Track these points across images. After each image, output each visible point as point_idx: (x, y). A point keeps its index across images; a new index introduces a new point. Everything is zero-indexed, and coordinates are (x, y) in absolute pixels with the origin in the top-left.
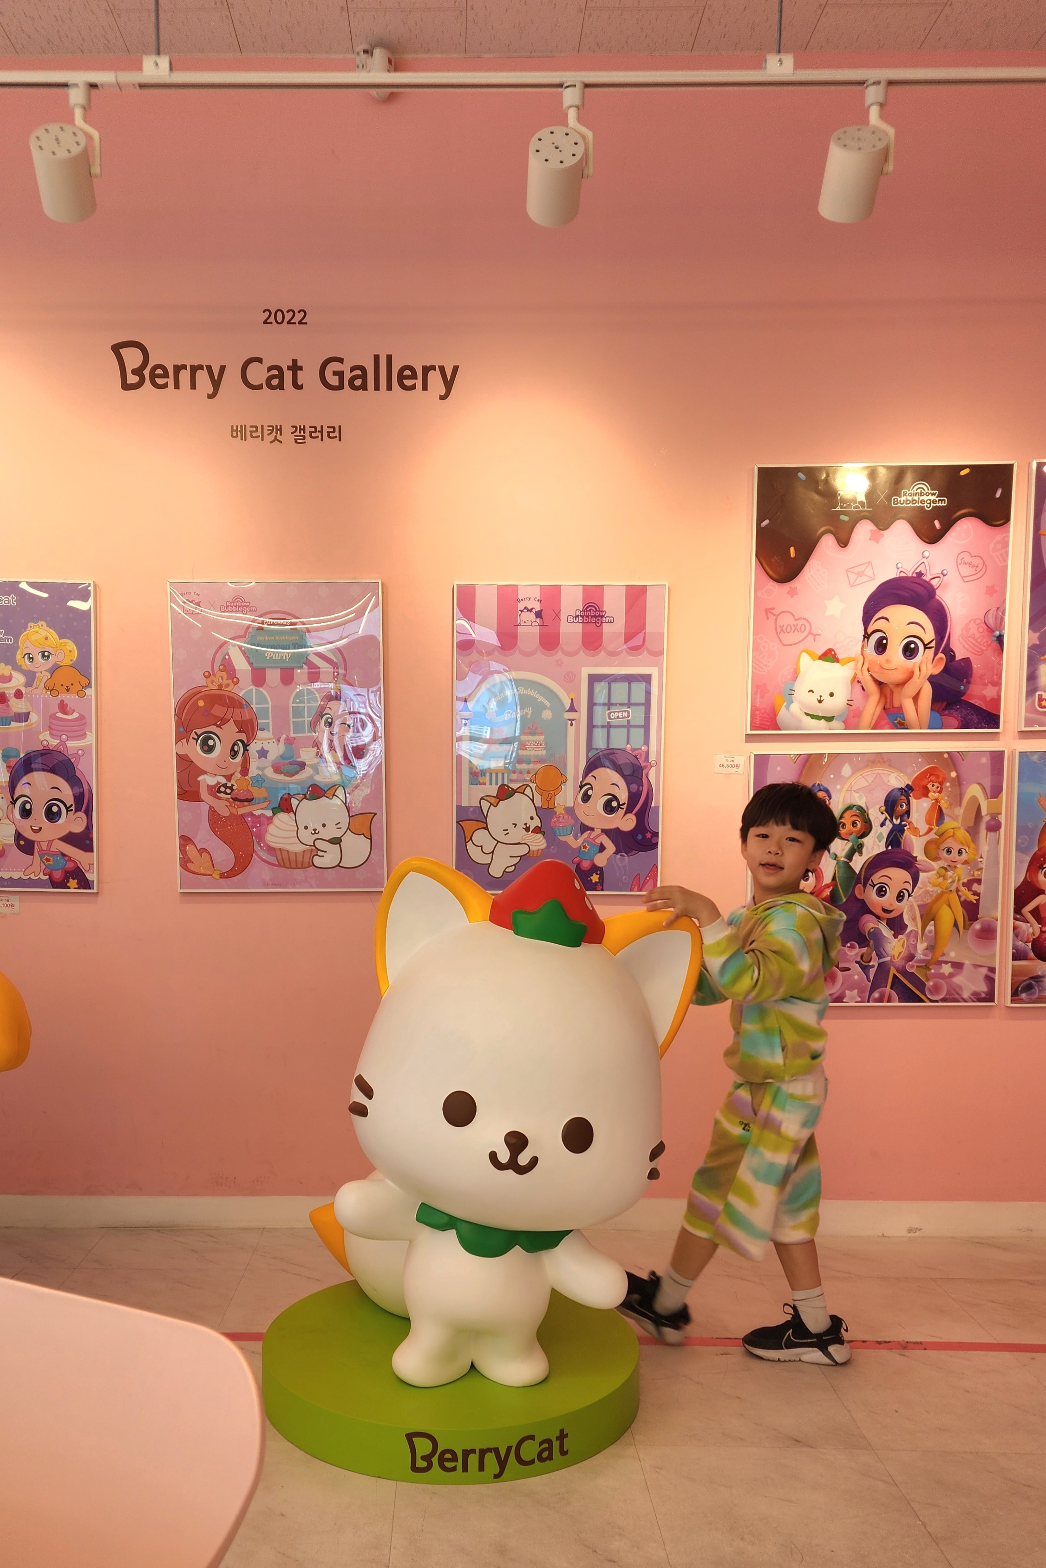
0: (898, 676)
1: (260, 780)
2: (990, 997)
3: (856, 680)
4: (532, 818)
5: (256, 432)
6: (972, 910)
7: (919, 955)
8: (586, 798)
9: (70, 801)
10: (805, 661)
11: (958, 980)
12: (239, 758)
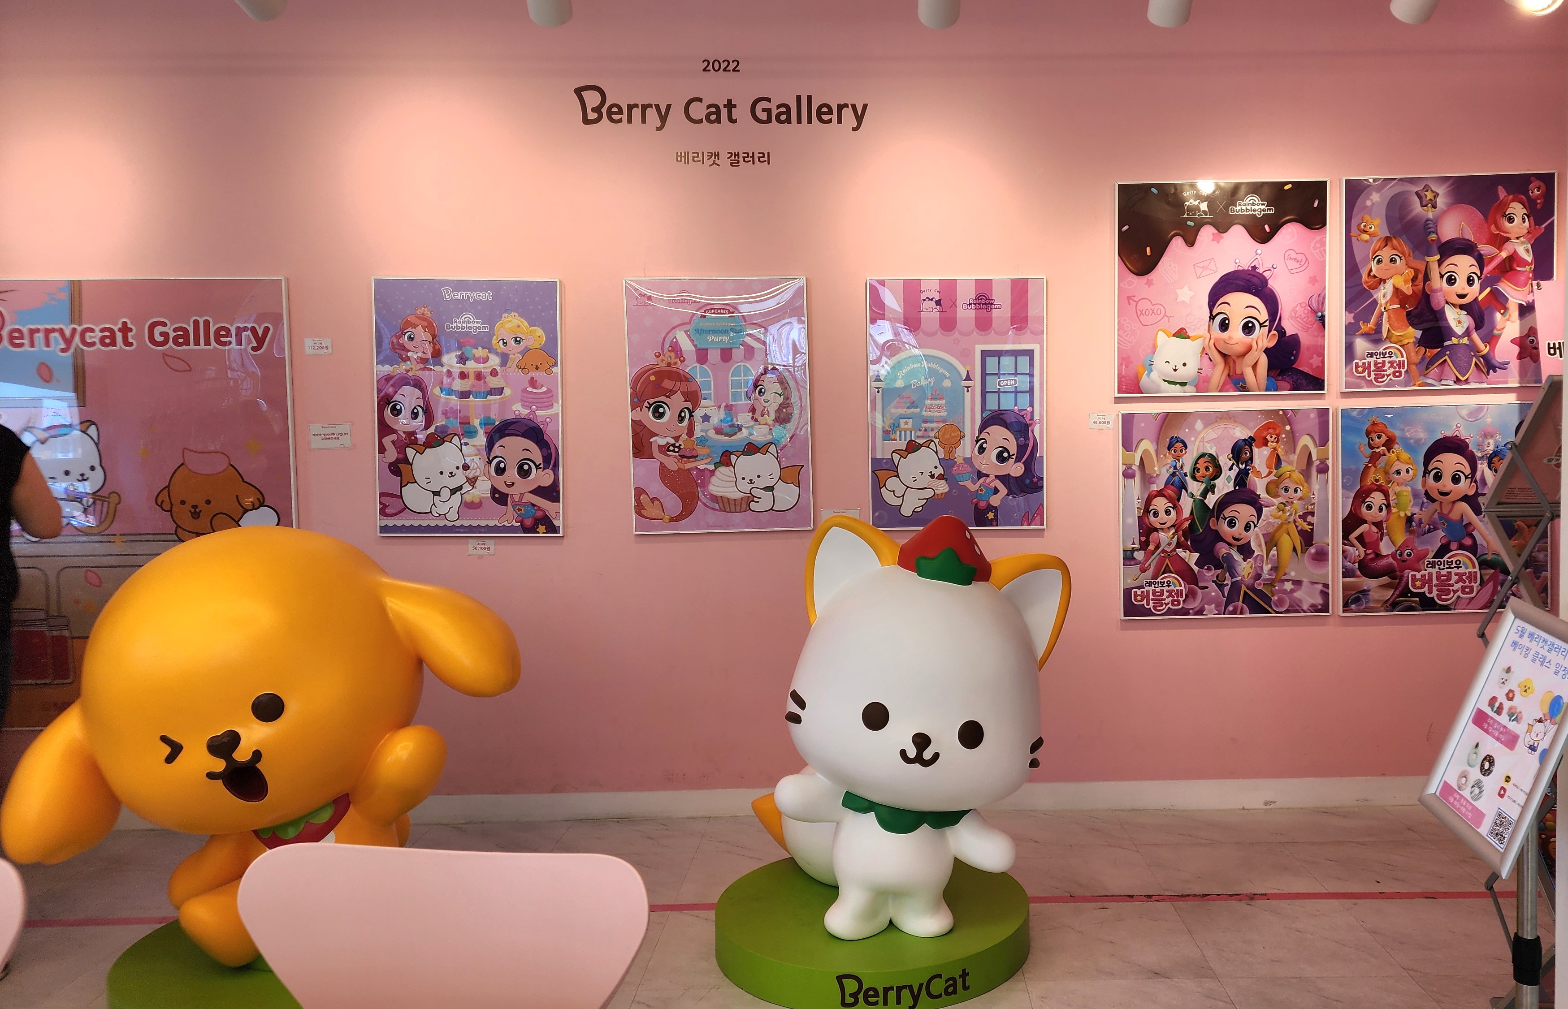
0: (1240, 349)
1: (703, 441)
2: (1325, 608)
3: (1204, 352)
4: (936, 467)
5: (698, 158)
6: (1307, 538)
7: (1265, 575)
8: (982, 450)
9: (539, 460)
10: (1161, 337)
11: (1297, 595)
12: (686, 423)
